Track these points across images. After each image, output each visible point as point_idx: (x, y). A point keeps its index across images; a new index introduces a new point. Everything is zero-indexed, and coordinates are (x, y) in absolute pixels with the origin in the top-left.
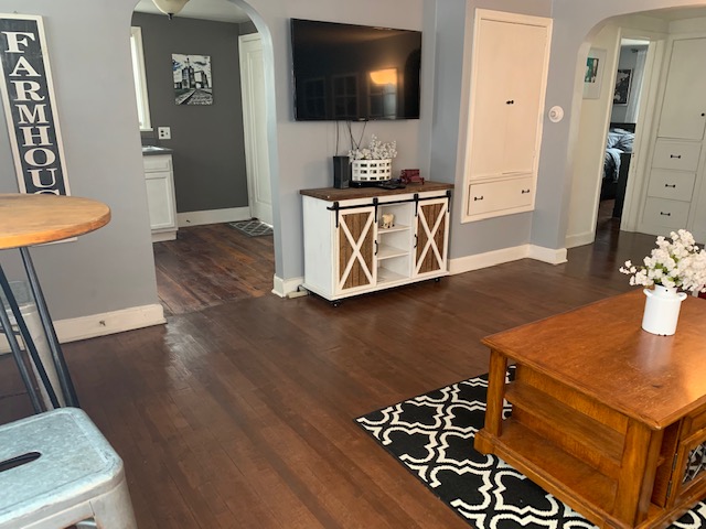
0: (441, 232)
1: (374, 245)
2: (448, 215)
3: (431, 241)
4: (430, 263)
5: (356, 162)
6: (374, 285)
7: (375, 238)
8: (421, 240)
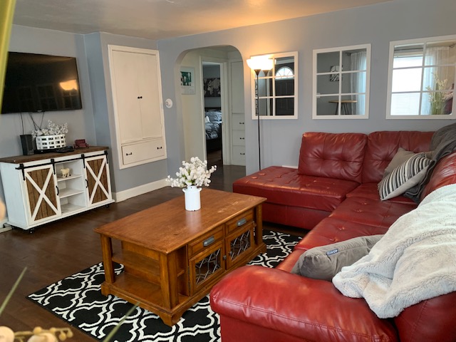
0: (104, 176)
1: (56, 189)
2: (107, 165)
3: (98, 182)
4: (100, 196)
5: (38, 137)
6: (59, 215)
7: (56, 184)
8: (90, 182)
